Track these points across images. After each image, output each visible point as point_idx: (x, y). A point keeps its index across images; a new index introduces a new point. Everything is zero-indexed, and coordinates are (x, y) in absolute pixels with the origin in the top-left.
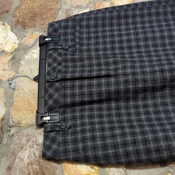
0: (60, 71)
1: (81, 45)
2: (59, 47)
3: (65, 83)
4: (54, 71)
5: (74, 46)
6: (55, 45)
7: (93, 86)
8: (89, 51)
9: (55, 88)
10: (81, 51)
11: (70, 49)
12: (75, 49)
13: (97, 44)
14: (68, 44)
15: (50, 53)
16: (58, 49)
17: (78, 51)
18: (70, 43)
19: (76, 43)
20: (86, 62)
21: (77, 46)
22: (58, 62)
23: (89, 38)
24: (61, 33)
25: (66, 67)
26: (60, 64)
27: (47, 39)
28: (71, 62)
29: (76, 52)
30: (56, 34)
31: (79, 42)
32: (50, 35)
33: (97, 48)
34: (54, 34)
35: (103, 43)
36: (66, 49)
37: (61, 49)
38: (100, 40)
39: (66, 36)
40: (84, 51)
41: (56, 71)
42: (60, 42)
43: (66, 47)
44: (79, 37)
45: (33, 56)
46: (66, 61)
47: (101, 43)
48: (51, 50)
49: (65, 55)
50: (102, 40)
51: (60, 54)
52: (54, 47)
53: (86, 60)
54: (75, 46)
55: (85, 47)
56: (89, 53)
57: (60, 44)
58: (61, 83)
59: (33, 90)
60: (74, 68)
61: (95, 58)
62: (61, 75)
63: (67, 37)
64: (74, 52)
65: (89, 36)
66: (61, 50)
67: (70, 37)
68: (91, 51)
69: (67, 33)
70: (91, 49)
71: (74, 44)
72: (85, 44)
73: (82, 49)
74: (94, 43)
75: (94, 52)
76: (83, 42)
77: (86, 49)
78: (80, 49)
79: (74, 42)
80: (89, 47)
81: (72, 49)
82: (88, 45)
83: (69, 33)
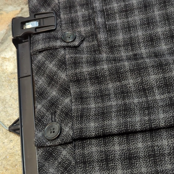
0: (67, 114)
1: (110, 30)
2: (59, 43)
3: (83, 148)
4: (52, 114)
5: (93, 35)
6: (49, 38)
7: (163, 155)
8: (132, 44)
9: (60, 163)
10: (112, 47)
11: (85, 44)
12: (95, 42)
13: (148, 24)
14: (80, 32)
15: (39, 62)
16: (55, 49)
17: (104, 49)
18: (83, 29)
19: (98, 28)
20: (131, 82)
21: (102, 36)
22: (61, 86)
23: (126, 11)
24: (59, 6)
25: (81, 98)
26: (66, 90)
27: (29, 26)
28: (92, 84)
29: (99, 50)
30: (49, 10)
31: (105, 22)
32: (35, 15)
33: (150, 35)
34: (43, 11)
35: (165, 20)
36: (75, 47)
37: (64, 48)
38: (154, 11)
39: (71, 13)
40: (119, 46)
41: (58, 112)
42: (58, 28)
43: (74, 41)
44: (102, 11)
45: (5, 68)
46: (78, 80)
47: (158, 19)
48: (40, 52)
49: (76, 63)
50: (160, 12)
51: (62, 64)
52: (47, 45)
53: (129, 74)
54: (96, 36)
55: (120, 37)
56: (132, 50)
57: (59, 34)
58: (75, 146)
59: (12, 155)
60: (103, 100)
61: (153, 66)
62: (72, 128)
63: (73, 15)
64: (95, 51)
65: (126, 6)
66: (63, 52)
67: (81, 12)
68: (138, 44)
69: (74, 4)
70: (136, 39)
71: (92, 29)
72: (118, 26)
73: (113, 42)
74: (141, 22)
75: (144, 46)
76: (113, 24)
77: (124, 41)
78: (108, 42)
79: (92, 25)
80: (130, 34)
81: (90, 44)
82: (127, 30)
83: (78, 4)
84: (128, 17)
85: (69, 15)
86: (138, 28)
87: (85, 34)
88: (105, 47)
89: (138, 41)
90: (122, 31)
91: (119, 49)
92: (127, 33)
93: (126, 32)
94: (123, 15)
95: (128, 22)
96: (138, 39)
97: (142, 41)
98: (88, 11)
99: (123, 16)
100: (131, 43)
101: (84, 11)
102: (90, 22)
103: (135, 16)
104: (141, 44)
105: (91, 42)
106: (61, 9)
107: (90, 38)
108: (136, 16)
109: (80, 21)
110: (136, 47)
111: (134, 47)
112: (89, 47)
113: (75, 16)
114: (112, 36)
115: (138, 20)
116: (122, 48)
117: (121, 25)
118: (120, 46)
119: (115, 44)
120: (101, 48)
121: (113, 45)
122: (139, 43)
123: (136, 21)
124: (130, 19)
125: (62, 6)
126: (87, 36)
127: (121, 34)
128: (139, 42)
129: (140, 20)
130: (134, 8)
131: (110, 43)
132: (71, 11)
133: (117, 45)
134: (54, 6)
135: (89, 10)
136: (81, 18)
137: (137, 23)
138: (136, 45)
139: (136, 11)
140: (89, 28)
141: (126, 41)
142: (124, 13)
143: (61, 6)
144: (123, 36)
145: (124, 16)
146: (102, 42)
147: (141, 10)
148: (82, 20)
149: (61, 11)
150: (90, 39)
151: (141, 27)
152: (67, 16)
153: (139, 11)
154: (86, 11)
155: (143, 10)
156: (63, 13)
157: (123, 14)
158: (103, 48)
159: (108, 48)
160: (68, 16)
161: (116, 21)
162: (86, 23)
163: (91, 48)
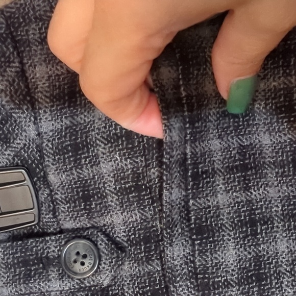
29: (169, 293)
40: (227, 284)
64: (155, 294)
67: (110, 164)
68: (275, 278)
69: (87, 137)
70: (272, 263)
71: (145, 220)
72: (222, 217)
73: (210, 271)
74: (283, 206)
75: (292, 285)
76: (209, 207)
77: (239, 269)
78: (196, 269)
79: (145, 207)
80: (255, 246)
81: (141, 269)
82: (247, 231)
83: (99, 137)
84: (250, 188)
85: (74, 172)
86: (277, 227)
87: (125, 232)
88: (187, 285)
89: (277, 268)
90: (235, 234)
91: (226, 292)
92: (249, 241)
93: (244, 238)
94: (234, 181)
95: (250, 202)
96: (277, 262)
97: (288, 269)
98: (130, 158)
99: (236, 184)
100: (259, 273)
101: (121, 160)
102: (139, 196)
103: (267, 185)
104: (284, 278)
105: (143, 264)
106: (49, 157)
107: (141, 249)
108: (270, 187)
109: (110, 191)
110: (271, 288)
111: (265, 285)
112: (138, 277)
113: (94, 176)
114: (207, 251)
115: (276, 200)
116: (234, 289)
117: (229, 213)
118: (229, 283)
119: (216, 279)
120: (175, 287)
121: (209, 282)
122: (279, 275)
123: (270, 201)
124: (254, 193)
125: (51, 146)
126: (132, 242)
127: (231, 245)
128: (280, 271)
129: (281, 201)
130: (264, 163)
131: (200, 274)
132: (80, 159)
133: (220, 281)
134: (25, 145)
135: (137, 157)
136: (111, 181)
137: (273, 210)
138: (271, 280)
139: (271, 173)
140: (136, 216)
141: (244, 268)
142: (237, 172)
143: (47, 145)
144: (236, 250)
145: (239, 182)
146: (177, 271)
147: (284, 172)
148: (115, 189)
149: (47, 163)
150: (141, 253)
151: (284, 226)
152: (68, 175)
153: (277, 173)
154: (126, 160)
155: (289, 171)
156: (54, 167)
157: (234, 177)
158: (180, 286)
159: (194, 287)
160: (72, 177)
161: (216, 197)
162: (128, 198)
163: (145, 282)
